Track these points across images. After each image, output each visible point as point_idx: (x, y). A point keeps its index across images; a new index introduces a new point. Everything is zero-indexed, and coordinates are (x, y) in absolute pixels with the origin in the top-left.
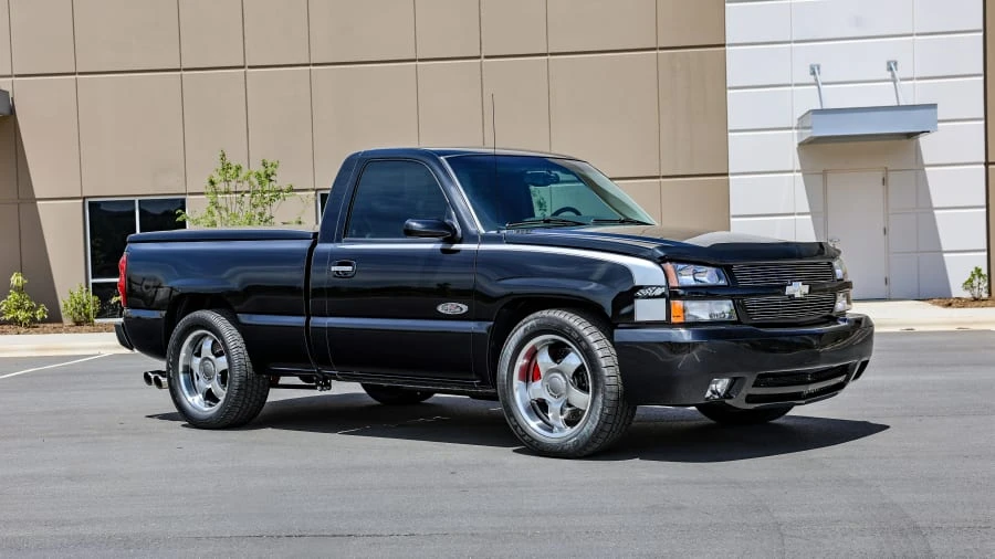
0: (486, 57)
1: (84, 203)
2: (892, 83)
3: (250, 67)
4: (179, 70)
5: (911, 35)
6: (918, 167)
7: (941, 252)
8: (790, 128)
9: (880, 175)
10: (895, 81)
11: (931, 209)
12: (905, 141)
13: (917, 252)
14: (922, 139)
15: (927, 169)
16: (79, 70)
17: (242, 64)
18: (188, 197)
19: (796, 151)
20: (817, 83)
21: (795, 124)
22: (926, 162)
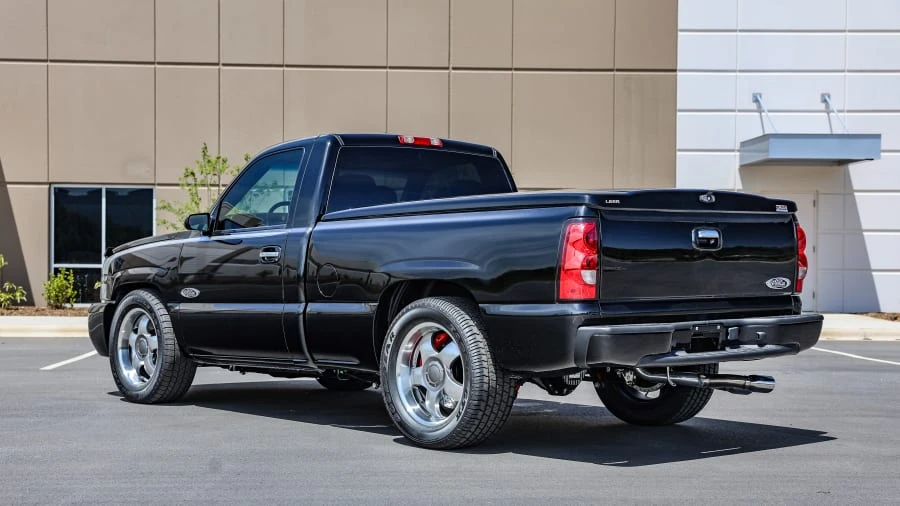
0: (454, 69)
1: (50, 189)
2: (826, 114)
3: (224, 65)
4: (153, 63)
5: (843, 71)
6: (847, 192)
7: (870, 270)
8: (733, 151)
9: (812, 198)
10: (828, 113)
11: (858, 231)
12: (837, 168)
13: (843, 270)
14: (852, 167)
16: (50, 58)
17: (216, 61)
18: (157, 187)
19: (737, 172)
20: (760, 110)
21: (738, 147)
22: (855, 188)
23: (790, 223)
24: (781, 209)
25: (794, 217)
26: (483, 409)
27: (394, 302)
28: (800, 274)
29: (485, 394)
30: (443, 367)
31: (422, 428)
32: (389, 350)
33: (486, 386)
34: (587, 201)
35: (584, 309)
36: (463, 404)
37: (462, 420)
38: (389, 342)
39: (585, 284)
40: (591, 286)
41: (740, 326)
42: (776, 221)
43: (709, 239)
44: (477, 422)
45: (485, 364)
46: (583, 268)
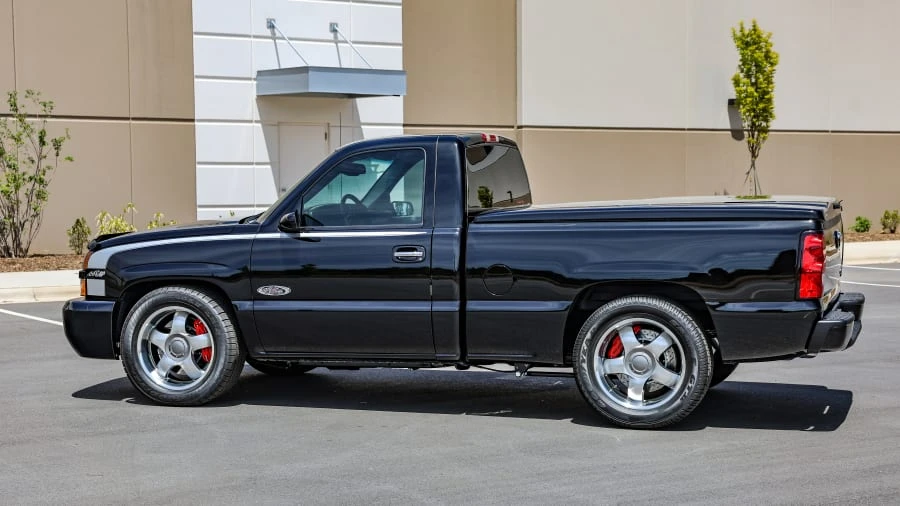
2: (334, 44)
5: (348, 1)
6: (355, 124)
8: (250, 79)
9: (323, 130)
10: (336, 43)
12: (345, 101)
14: (359, 100)
15: (363, 127)
19: (255, 102)
20: (274, 37)
21: (254, 76)
22: (362, 120)
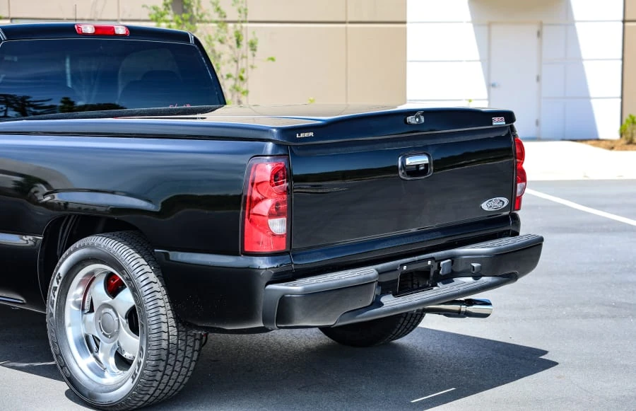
6: (569, 22)
7: (588, 98)
9: (536, 28)
11: (578, 60)
13: (564, 98)
23: (508, 135)
24: (498, 122)
25: (512, 128)
26: (162, 369)
27: (63, 234)
28: (519, 190)
29: (164, 353)
30: (117, 316)
31: (94, 386)
32: (56, 293)
33: (164, 344)
34: (275, 137)
35: (273, 262)
36: (139, 364)
37: (139, 382)
38: (55, 284)
39: (274, 235)
40: (281, 236)
41: (453, 258)
42: (492, 135)
43: (418, 166)
44: (155, 384)
45: (163, 318)
46: (271, 215)
